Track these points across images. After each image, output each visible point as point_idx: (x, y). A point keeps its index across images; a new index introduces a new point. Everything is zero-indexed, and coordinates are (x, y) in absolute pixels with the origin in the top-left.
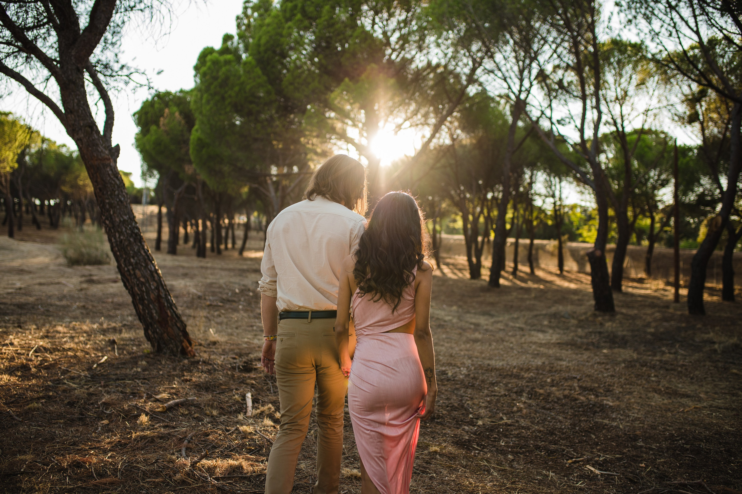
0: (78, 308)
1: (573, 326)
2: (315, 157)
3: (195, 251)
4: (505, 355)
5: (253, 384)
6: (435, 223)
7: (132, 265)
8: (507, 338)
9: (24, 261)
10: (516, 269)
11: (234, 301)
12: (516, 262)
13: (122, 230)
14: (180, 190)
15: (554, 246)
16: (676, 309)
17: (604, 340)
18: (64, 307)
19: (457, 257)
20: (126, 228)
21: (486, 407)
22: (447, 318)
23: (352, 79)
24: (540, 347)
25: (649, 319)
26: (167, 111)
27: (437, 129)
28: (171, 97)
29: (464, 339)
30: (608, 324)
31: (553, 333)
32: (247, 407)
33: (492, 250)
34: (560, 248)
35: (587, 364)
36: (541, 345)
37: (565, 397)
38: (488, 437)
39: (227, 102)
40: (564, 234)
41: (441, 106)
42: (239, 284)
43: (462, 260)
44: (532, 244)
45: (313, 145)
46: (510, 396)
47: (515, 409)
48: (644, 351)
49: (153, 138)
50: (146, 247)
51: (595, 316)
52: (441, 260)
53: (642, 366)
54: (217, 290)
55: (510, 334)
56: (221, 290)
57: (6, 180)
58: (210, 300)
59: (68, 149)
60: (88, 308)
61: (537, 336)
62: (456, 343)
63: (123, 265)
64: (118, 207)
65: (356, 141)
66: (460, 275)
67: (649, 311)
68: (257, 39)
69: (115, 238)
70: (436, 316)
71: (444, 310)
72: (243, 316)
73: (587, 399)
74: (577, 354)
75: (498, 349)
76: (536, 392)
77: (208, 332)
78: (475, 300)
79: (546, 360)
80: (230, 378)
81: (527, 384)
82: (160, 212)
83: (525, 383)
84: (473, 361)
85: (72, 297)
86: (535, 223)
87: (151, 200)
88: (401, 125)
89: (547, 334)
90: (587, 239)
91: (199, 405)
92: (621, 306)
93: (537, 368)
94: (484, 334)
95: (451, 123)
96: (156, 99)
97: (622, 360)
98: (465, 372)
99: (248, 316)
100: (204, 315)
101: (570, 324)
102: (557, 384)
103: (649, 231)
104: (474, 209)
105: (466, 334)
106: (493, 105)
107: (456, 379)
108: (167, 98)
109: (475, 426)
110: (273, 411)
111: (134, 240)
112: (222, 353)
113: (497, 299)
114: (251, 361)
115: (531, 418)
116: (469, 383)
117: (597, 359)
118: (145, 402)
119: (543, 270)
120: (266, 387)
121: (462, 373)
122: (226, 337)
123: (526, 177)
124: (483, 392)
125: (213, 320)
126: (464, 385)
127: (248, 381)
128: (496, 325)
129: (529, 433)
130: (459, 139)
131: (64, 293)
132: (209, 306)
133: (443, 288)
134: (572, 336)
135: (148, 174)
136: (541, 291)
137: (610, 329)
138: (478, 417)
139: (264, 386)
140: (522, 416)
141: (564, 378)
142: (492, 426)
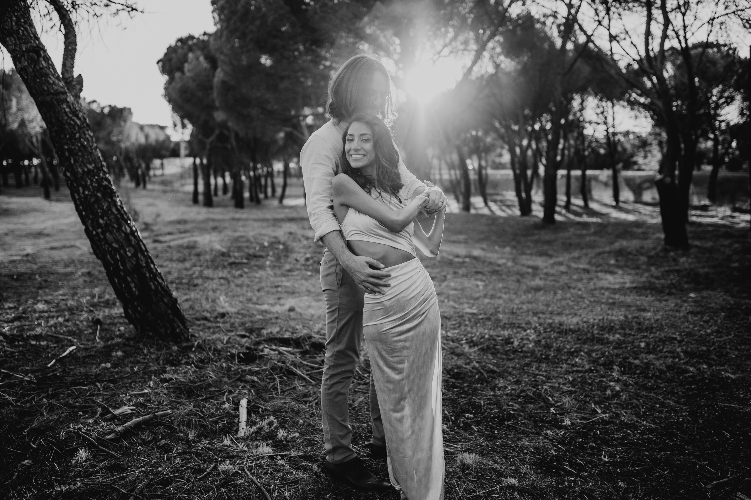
0: (83, 275)
1: (643, 264)
3: (233, 202)
4: (576, 307)
5: (253, 381)
6: (480, 158)
7: (102, 228)
8: (573, 284)
10: (568, 203)
11: (261, 257)
12: (568, 194)
13: (86, 182)
14: (211, 139)
15: (608, 176)
17: (685, 280)
18: (67, 275)
19: (504, 193)
21: (570, 393)
22: (501, 262)
24: (615, 294)
25: (728, 251)
27: (479, 54)
28: (195, 41)
29: (524, 287)
30: (683, 260)
31: (623, 274)
32: (239, 422)
33: (542, 185)
34: (615, 177)
35: (677, 314)
36: (615, 291)
37: (669, 368)
38: (582, 447)
40: (618, 163)
41: (481, 31)
42: (269, 236)
43: (511, 195)
44: (584, 175)
46: (597, 371)
47: (608, 392)
48: (738, 292)
49: (179, 85)
50: (119, 204)
51: (665, 250)
52: (489, 198)
54: (244, 244)
55: (575, 277)
56: (248, 244)
57: (37, 141)
58: (235, 257)
59: (99, 105)
60: (93, 275)
61: (606, 279)
62: (515, 293)
63: (90, 228)
64: (80, 154)
66: (509, 212)
67: (727, 242)
69: (79, 194)
70: (488, 260)
71: (496, 252)
72: (268, 274)
73: (699, 369)
74: (660, 301)
75: (565, 299)
76: (630, 363)
77: (217, 301)
78: (530, 238)
79: (628, 313)
80: (224, 374)
81: (616, 351)
82: (194, 163)
83: (612, 350)
84: (539, 318)
85: (81, 262)
86: (586, 153)
87: (187, 152)
88: (439, 53)
89: (617, 276)
90: (643, 167)
91: (172, 423)
92: (693, 238)
93: (621, 325)
94: (545, 280)
95: (494, 49)
96: (179, 44)
97: (718, 307)
98: (533, 337)
99: (275, 274)
100: (224, 276)
101: (640, 262)
102: (654, 349)
103: (711, 155)
104: (521, 141)
105: (524, 281)
106: (538, 26)
107: (524, 349)
108: (190, 42)
109: (560, 427)
110: (275, 428)
111: (103, 194)
112: (229, 328)
113: (553, 237)
114: (258, 343)
115: (634, 407)
116: (542, 355)
117: (687, 307)
118: (96, 423)
119: (598, 201)
120: (272, 384)
121: (531, 338)
122: (240, 304)
123: (576, 104)
124: (561, 368)
125: (233, 282)
126: (536, 357)
127: (248, 377)
128: (556, 267)
129: (638, 436)
130: (503, 66)
131: (74, 258)
132: (231, 264)
133: (494, 228)
134: (647, 277)
135: (179, 125)
136: (600, 225)
137: (687, 265)
138: (563, 411)
139: (269, 383)
140: (621, 405)
141: (661, 340)
142: (585, 426)
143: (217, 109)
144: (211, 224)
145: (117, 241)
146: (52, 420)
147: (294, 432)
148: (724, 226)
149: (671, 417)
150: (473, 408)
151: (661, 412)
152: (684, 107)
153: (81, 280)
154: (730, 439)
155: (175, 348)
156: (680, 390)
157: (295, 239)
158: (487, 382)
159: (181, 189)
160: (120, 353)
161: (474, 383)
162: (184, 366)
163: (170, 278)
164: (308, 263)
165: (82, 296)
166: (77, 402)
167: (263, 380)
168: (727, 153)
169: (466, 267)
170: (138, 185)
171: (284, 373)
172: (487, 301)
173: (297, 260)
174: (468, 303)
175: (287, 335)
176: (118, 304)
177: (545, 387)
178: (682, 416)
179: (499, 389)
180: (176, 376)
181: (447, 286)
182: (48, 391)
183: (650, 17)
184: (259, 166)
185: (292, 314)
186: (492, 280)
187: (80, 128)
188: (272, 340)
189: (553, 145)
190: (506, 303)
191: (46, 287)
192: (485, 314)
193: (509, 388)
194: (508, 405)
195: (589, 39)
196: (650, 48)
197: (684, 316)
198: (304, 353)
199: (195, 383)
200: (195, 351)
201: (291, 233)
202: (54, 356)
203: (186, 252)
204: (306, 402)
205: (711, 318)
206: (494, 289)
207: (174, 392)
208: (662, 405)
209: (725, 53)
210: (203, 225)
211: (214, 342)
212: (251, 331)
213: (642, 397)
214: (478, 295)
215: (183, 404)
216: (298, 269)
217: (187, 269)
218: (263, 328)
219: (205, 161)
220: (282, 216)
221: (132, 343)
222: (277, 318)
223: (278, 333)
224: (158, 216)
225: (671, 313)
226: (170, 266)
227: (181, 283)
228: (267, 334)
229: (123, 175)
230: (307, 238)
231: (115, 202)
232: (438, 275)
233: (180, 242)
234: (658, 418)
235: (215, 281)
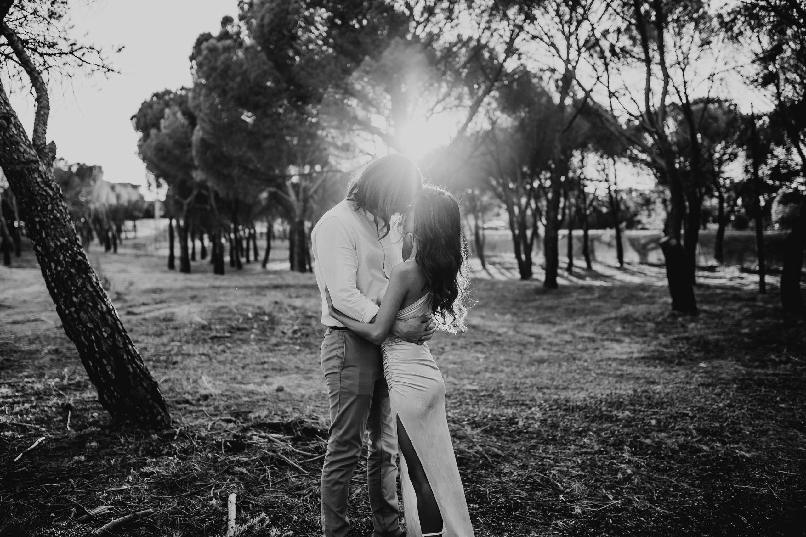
0: (50, 352)
1: (650, 331)
2: (336, 152)
3: (212, 267)
4: (582, 381)
5: (242, 473)
6: (476, 218)
8: (579, 355)
9: (17, 291)
10: (571, 264)
11: (245, 329)
12: (570, 256)
13: (59, 257)
14: (189, 200)
15: (611, 236)
16: (766, 302)
17: (695, 348)
19: (503, 254)
20: (65, 256)
21: (580, 477)
22: (501, 331)
23: (373, 57)
24: (622, 365)
25: (738, 316)
26: (167, 111)
27: (474, 110)
28: (172, 96)
29: (527, 359)
30: (691, 325)
31: (630, 343)
32: (228, 520)
33: (542, 245)
34: (618, 238)
35: (688, 386)
36: (622, 362)
37: (682, 447)
39: (229, 96)
40: (621, 222)
41: (476, 86)
42: (253, 306)
43: (510, 257)
44: (586, 235)
45: (333, 138)
46: (607, 453)
47: (620, 476)
48: (749, 361)
49: (154, 143)
50: (94, 280)
51: (673, 316)
52: (486, 260)
53: (760, 385)
54: (226, 316)
55: (580, 347)
56: (230, 316)
58: (217, 330)
59: (66, 162)
60: (61, 352)
61: (613, 349)
62: (518, 366)
63: (63, 307)
64: (52, 227)
65: (383, 132)
66: (509, 275)
67: (736, 306)
68: (259, 19)
69: (50, 270)
70: (488, 329)
71: (496, 320)
72: (253, 349)
73: (712, 448)
74: (670, 372)
75: (571, 372)
76: (641, 442)
77: (199, 381)
78: (531, 304)
79: (636, 386)
80: (210, 465)
81: (626, 430)
82: (170, 225)
83: (622, 428)
84: (544, 394)
85: (47, 338)
86: (588, 212)
87: (162, 213)
88: (432, 110)
89: (624, 345)
90: (647, 226)
91: (155, 523)
92: (701, 302)
93: (630, 400)
94: (549, 350)
95: (489, 104)
96: (155, 99)
97: (730, 378)
98: (539, 415)
99: (260, 348)
100: (205, 352)
101: (647, 329)
102: (666, 426)
103: (717, 213)
104: (519, 200)
105: (527, 352)
106: (535, 81)
107: (530, 429)
108: (167, 97)
109: (571, 517)
110: (267, 526)
111: (77, 270)
112: (213, 412)
113: (556, 302)
114: (245, 430)
115: (647, 492)
116: (548, 435)
117: (697, 378)
118: (70, 525)
119: (601, 263)
120: (262, 476)
121: (536, 417)
122: (225, 385)
123: (576, 160)
124: (569, 449)
125: (215, 358)
126: (542, 438)
127: (237, 469)
128: (560, 336)
129: (652, 524)
130: (499, 122)
131: (39, 333)
132: (212, 338)
133: (493, 293)
134: (656, 345)
135: (154, 184)
136: (605, 288)
137: (696, 332)
138: (573, 498)
139: (259, 475)
140: (633, 489)
141: (672, 416)
142: (596, 514)
143: (196, 168)
144: (190, 293)
145: (92, 321)
146: (21, 524)
147: (288, 530)
148: (732, 288)
149: (686, 502)
150: (478, 498)
151: (675, 496)
152: (687, 164)
153: (47, 358)
154: (747, 525)
155: (155, 437)
156: (693, 471)
157: (281, 310)
158: (492, 468)
159: (155, 253)
160: (94, 444)
161: (478, 469)
162: (165, 457)
163: (146, 355)
164: (296, 336)
165: (50, 378)
166: (48, 502)
167: (253, 472)
168: (732, 211)
169: (464, 337)
170: (108, 248)
171: (275, 463)
172: (488, 375)
173: (283, 333)
174: (468, 378)
175: (276, 420)
176: (90, 386)
177: (553, 472)
178: (697, 500)
179: (505, 475)
180: (157, 469)
181: (445, 359)
182: (15, 490)
183: (649, 73)
184: (240, 227)
185: (280, 394)
186: (492, 352)
187: (52, 199)
188: (260, 426)
189: (553, 205)
190: (509, 377)
191: (8, 368)
192: (487, 390)
193: (515, 473)
194: (515, 493)
195: (588, 94)
196: (651, 104)
197: (695, 389)
198: (295, 441)
199: (179, 476)
200: (177, 440)
201: (276, 303)
202: (20, 450)
203: (163, 325)
204: (300, 496)
205: (723, 390)
206: (495, 361)
207: (155, 488)
208: (676, 488)
209: (726, 109)
210: (180, 294)
211: (198, 427)
212: (237, 415)
213: (654, 480)
214: (478, 368)
215: (166, 501)
216: (285, 343)
217: (164, 345)
218: (250, 412)
219: (182, 223)
220: (265, 283)
221: (107, 431)
222: (264, 400)
223: (266, 417)
224: (131, 284)
225: (681, 385)
226: (146, 341)
227: (158, 361)
228: (255, 418)
229: (92, 239)
230: (294, 308)
231: (90, 278)
232: (435, 348)
233: (156, 314)
234: (672, 503)
235: (196, 358)
